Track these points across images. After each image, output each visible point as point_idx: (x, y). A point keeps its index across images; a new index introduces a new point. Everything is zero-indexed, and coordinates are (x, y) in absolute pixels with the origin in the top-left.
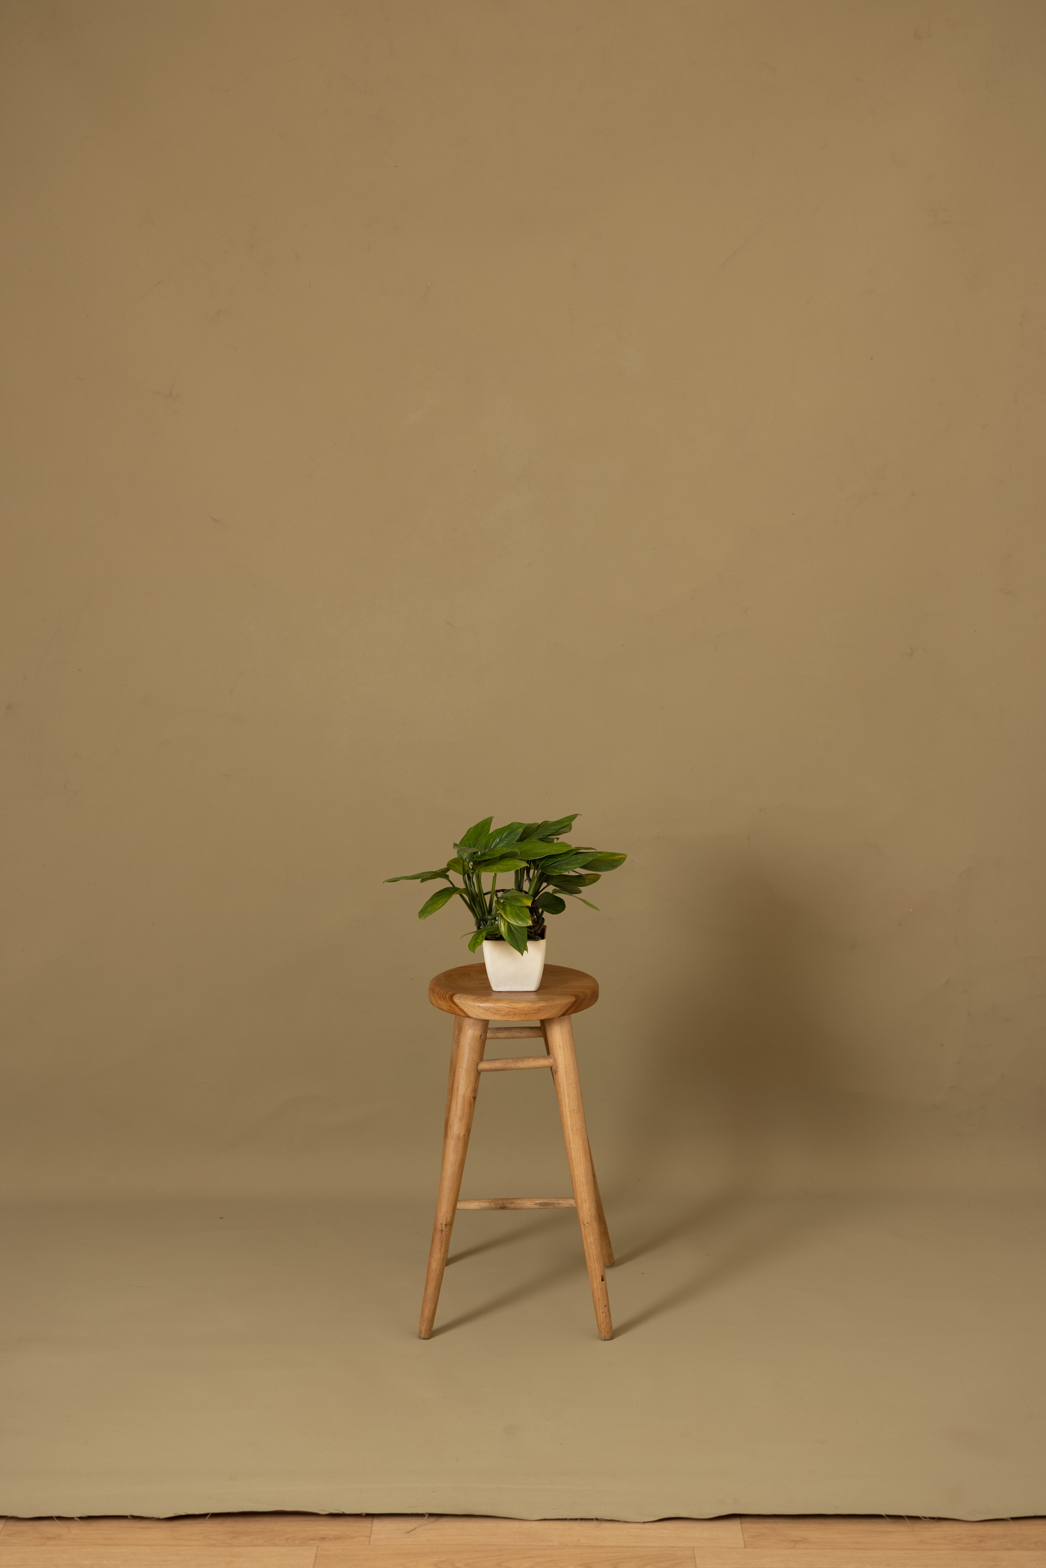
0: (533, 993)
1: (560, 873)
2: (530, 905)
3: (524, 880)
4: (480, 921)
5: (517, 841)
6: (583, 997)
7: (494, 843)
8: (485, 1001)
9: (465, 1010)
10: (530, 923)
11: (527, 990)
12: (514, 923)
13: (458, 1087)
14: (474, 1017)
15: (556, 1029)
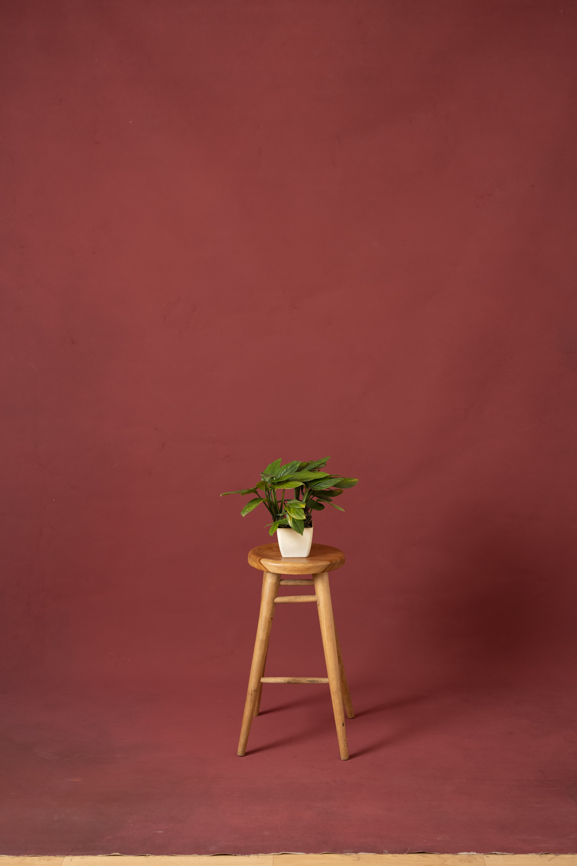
0: (305, 559)
1: (322, 489)
2: (304, 507)
3: (300, 494)
4: (275, 517)
5: (296, 472)
6: (335, 562)
7: (283, 472)
8: (278, 563)
9: (267, 567)
10: (304, 517)
11: (302, 557)
12: (296, 518)
13: (262, 612)
14: (272, 572)
15: (319, 580)
